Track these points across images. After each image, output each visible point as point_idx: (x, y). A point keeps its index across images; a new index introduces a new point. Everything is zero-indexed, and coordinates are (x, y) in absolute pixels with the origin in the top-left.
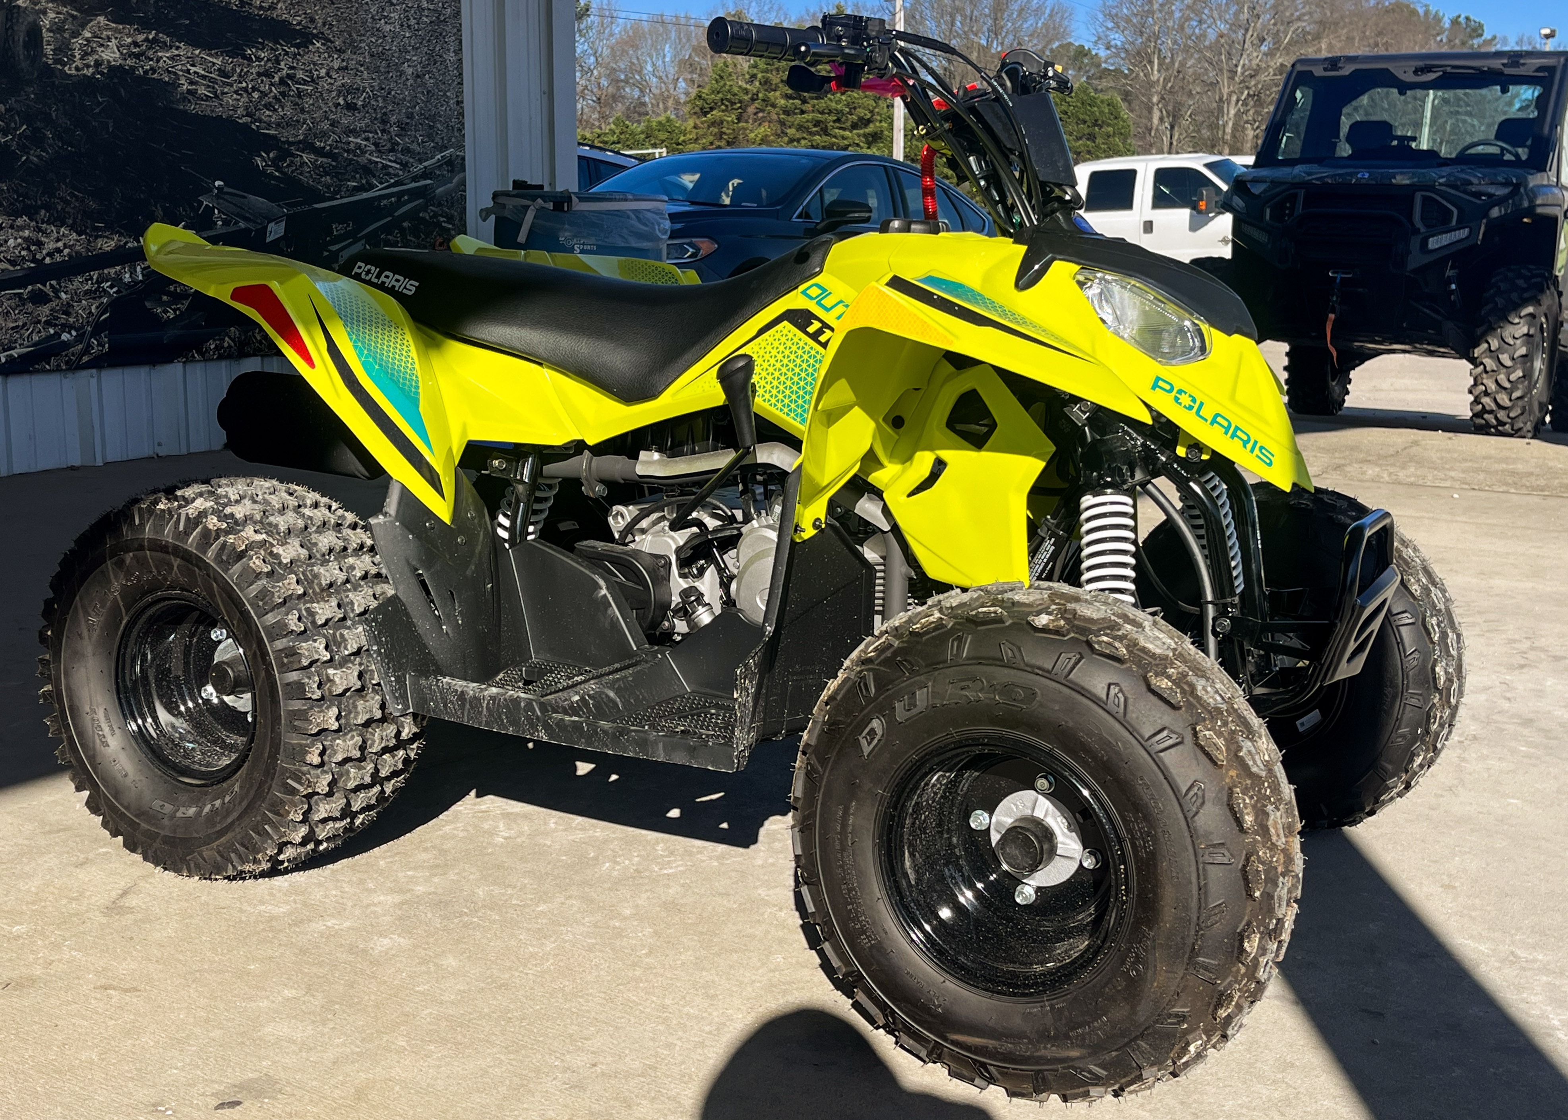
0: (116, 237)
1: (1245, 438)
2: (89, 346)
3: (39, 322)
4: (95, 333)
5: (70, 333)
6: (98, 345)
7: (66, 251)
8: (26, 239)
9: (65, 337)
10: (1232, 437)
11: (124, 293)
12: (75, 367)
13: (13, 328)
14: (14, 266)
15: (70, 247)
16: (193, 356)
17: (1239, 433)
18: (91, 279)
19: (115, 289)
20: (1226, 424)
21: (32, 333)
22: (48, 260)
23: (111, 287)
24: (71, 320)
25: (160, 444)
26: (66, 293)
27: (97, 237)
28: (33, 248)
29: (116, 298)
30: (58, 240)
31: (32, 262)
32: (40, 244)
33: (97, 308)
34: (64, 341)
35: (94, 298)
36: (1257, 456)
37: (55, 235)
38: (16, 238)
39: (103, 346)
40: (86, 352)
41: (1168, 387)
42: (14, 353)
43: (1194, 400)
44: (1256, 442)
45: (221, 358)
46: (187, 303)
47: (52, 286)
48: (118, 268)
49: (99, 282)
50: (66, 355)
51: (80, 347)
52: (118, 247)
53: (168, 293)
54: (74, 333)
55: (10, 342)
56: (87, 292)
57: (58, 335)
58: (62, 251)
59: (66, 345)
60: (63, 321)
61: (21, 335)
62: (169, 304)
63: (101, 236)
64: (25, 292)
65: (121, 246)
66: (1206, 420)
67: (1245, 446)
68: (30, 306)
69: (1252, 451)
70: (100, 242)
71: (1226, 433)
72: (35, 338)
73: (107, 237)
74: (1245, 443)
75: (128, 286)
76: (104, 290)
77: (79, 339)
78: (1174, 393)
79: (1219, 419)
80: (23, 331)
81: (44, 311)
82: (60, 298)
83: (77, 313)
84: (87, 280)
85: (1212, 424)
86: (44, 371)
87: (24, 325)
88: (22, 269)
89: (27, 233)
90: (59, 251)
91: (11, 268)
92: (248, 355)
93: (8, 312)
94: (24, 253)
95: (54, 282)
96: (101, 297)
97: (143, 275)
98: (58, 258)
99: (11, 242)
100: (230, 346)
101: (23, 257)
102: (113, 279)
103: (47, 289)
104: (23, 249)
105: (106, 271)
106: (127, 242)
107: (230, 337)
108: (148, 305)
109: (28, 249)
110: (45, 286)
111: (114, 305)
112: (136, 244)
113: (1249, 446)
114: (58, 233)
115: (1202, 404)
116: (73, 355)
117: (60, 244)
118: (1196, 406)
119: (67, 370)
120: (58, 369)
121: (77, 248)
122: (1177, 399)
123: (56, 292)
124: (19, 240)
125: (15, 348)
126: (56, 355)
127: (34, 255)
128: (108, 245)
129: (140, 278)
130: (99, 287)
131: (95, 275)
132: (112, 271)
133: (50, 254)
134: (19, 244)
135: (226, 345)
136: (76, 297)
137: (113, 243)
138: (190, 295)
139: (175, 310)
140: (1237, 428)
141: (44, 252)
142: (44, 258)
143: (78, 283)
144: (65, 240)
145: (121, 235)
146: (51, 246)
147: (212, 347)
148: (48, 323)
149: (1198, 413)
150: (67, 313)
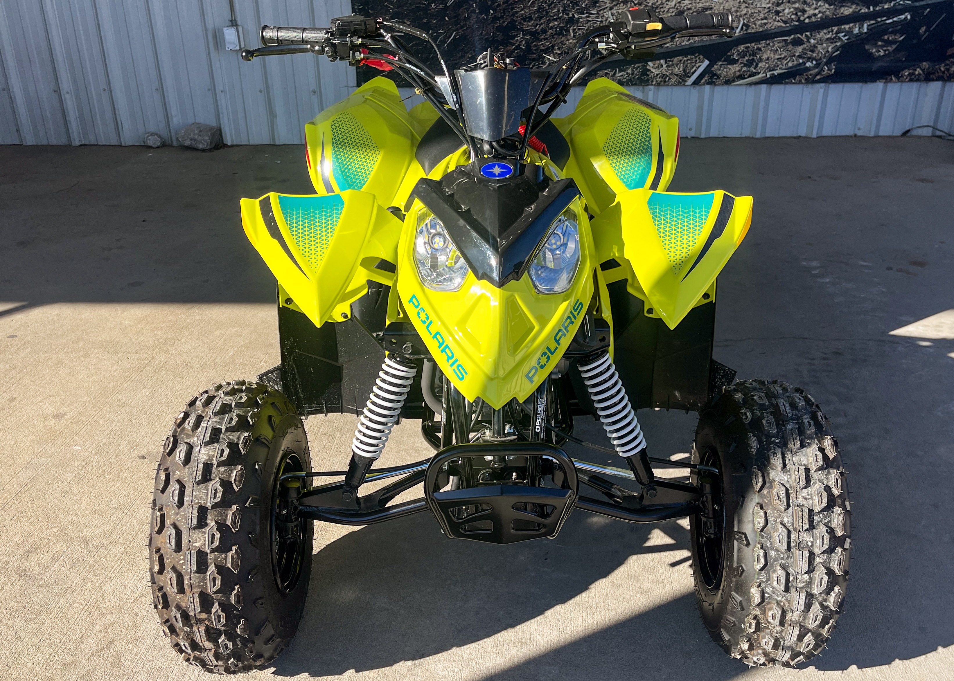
0: (854, 7)
1: (450, 355)
2: (822, 70)
3: (794, 56)
4: (828, 63)
5: (812, 62)
6: (828, 70)
7: (820, 15)
8: (796, 9)
9: (808, 64)
10: (442, 351)
11: (853, 39)
12: (811, 81)
13: (778, 59)
14: (785, 24)
15: (823, 13)
16: (891, 79)
17: (447, 350)
18: (832, 31)
19: (847, 37)
20: (441, 341)
21: (789, 61)
22: (807, 21)
23: (844, 36)
24: (814, 55)
25: (859, 129)
26: (814, 39)
27: (841, 7)
28: (799, 14)
29: (847, 43)
30: (816, 9)
31: (797, 21)
32: (804, 11)
33: (832, 48)
34: (807, 67)
35: (832, 43)
36: (454, 370)
37: (814, 6)
38: (790, 8)
39: (831, 71)
40: (819, 73)
41: (416, 304)
42: (776, 73)
43: (427, 318)
44: (456, 360)
45: (911, 80)
46: (894, 46)
47: (806, 36)
48: (851, 25)
49: (837, 33)
50: (806, 75)
51: (816, 70)
52: (854, 12)
53: (882, 40)
54: (814, 62)
55: (775, 66)
56: (827, 39)
57: (804, 63)
58: (817, 15)
59: (808, 69)
60: (809, 56)
61: (782, 63)
62: (881, 47)
63: (843, 6)
64: (789, 39)
65: (856, 12)
66: (431, 334)
67: (448, 360)
68: (790, 47)
69: (452, 365)
70: (843, 9)
71: (439, 347)
72: (790, 64)
73: (848, 7)
74: (449, 358)
75: (856, 36)
76: (839, 38)
77: (817, 66)
78: (418, 309)
79: (438, 336)
80: (783, 61)
81: (799, 49)
82: (810, 42)
83: (819, 51)
84: (829, 32)
85: (433, 337)
86: (791, 83)
87: (785, 57)
88: (790, 26)
89: (797, 5)
90: (815, 15)
91: (783, 25)
92: (933, 80)
93: (777, 50)
94: (793, 17)
95: (808, 33)
96: (836, 42)
97: (868, 29)
98: (814, 19)
99: (787, 11)
100: (919, 74)
101: (792, 19)
102: (847, 32)
103: (803, 37)
104: (793, 14)
105: (843, 27)
106: (861, 10)
107: (921, 69)
108: (867, 47)
109: (796, 14)
110: (802, 35)
111: (844, 47)
112: (867, 10)
113: (451, 361)
114: (817, 4)
115: (431, 322)
116: (811, 75)
117: (817, 11)
118: (428, 322)
119: (805, 83)
120: (800, 82)
121: (827, 13)
122: (419, 314)
123: (808, 38)
124: (792, 10)
125: (777, 69)
126: (800, 75)
127: (799, 18)
128: (847, 11)
129: (865, 30)
130: (836, 36)
131: (835, 29)
132: (847, 27)
133: (809, 17)
134: (792, 12)
135: (917, 73)
136: (821, 42)
137: (851, 10)
138: (898, 42)
139: (885, 51)
140: (447, 346)
141: (806, 16)
142: (805, 19)
143: (824, 34)
144: (821, 9)
145: (858, 5)
146: (810, 12)
147: (906, 74)
148: (800, 57)
149: (428, 327)
150: (813, 51)
